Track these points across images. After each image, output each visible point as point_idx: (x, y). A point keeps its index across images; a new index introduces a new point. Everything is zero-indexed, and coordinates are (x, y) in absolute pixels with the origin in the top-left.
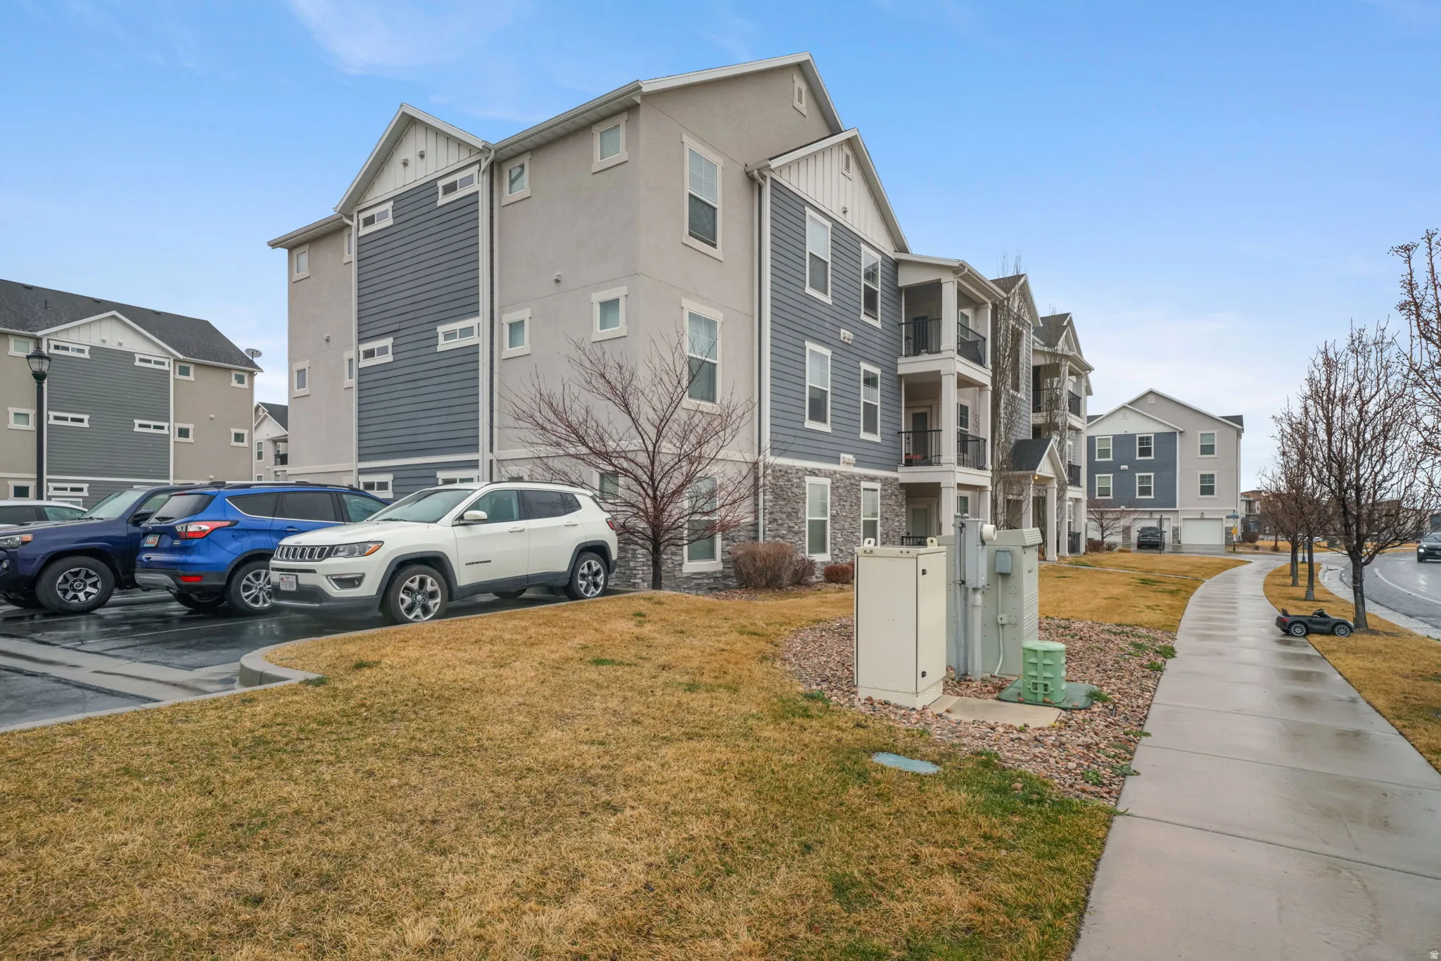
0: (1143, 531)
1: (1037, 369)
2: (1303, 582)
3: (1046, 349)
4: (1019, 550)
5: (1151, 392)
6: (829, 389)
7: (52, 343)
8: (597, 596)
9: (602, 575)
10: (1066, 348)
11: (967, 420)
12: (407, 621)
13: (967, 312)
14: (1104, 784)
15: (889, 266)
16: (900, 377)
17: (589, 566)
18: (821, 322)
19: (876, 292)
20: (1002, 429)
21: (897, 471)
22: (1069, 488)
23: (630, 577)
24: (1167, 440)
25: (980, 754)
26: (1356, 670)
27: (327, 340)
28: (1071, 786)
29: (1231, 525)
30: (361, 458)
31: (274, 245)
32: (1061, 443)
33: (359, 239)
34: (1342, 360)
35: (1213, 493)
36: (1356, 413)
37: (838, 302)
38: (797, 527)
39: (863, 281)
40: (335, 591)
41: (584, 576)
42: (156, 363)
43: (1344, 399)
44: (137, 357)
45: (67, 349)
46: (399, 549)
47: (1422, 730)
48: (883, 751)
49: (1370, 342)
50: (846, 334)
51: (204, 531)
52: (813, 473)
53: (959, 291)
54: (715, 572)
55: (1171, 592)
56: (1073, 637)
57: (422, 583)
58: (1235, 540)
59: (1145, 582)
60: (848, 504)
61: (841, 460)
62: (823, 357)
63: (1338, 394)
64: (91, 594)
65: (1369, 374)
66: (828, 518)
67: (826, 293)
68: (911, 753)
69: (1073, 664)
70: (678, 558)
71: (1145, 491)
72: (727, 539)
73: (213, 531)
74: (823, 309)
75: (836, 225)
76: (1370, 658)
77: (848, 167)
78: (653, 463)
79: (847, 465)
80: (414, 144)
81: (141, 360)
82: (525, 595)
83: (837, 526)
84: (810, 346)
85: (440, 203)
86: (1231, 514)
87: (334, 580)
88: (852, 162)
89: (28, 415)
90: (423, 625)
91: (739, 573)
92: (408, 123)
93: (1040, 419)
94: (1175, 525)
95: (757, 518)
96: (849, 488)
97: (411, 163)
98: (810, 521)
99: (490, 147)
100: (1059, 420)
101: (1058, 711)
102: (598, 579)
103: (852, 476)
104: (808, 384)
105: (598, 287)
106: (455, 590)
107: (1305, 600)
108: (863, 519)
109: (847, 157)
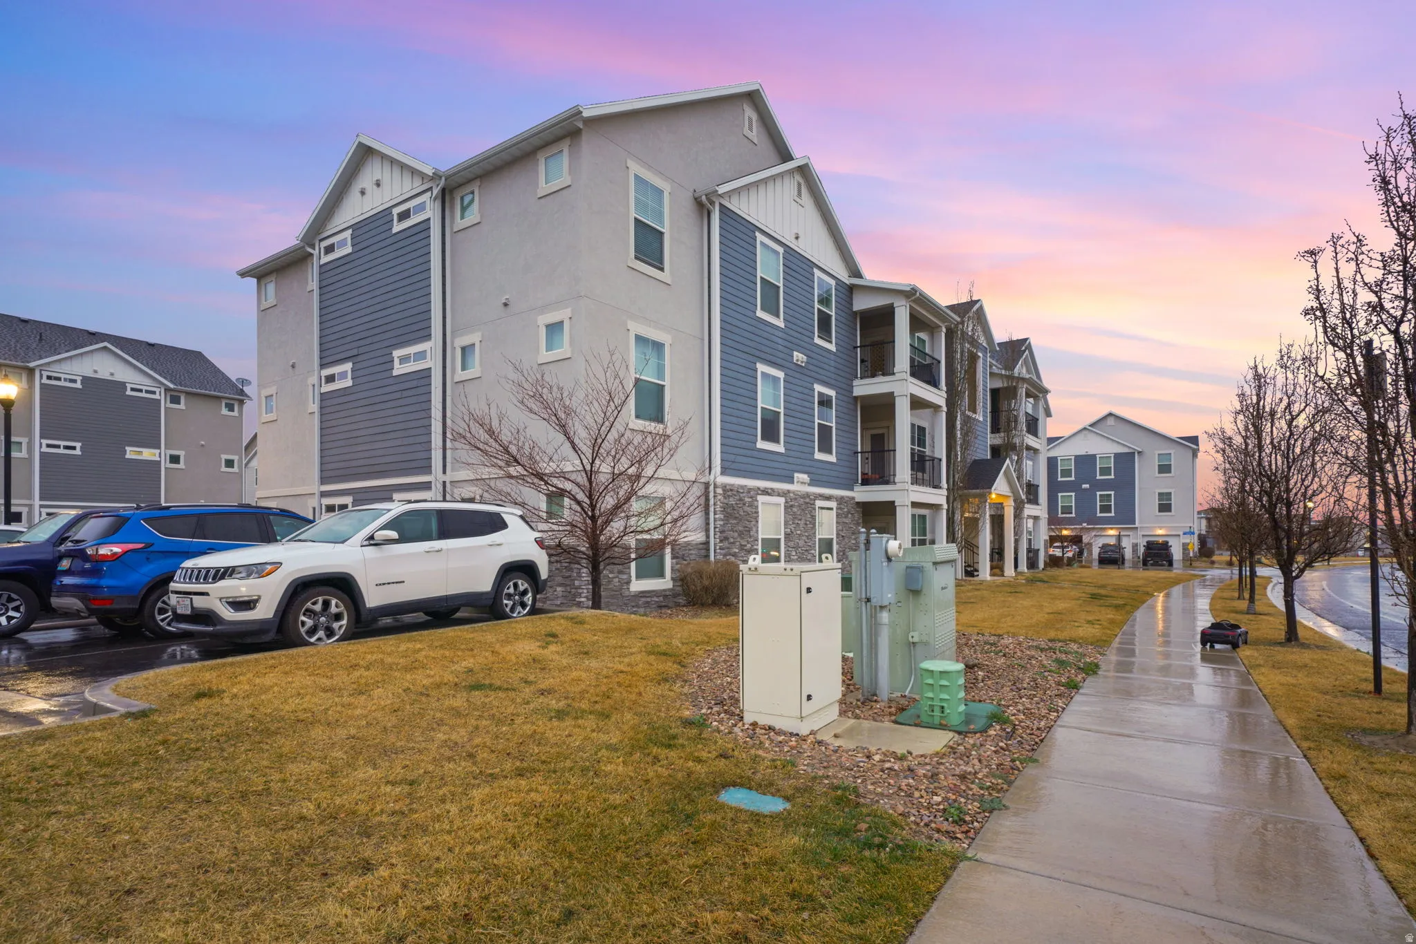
0: (1104, 546)
1: (995, 393)
2: (1247, 595)
3: (1003, 372)
4: (929, 566)
5: (1110, 414)
6: (782, 410)
7: (45, 374)
8: (524, 615)
9: (530, 595)
10: (1024, 371)
11: (924, 441)
12: (308, 644)
13: (923, 335)
14: (965, 822)
15: (843, 291)
16: (856, 398)
17: (516, 585)
18: (772, 345)
19: (830, 316)
20: (959, 449)
21: (852, 490)
22: (1026, 506)
23: (575, 596)
24: (1125, 461)
25: (837, 788)
26: (1276, 686)
27: (293, 366)
28: (927, 825)
29: (1188, 541)
30: (324, 480)
31: (243, 274)
32: (1019, 462)
33: (321, 266)
34: (1271, 374)
35: (1170, 511)
36: (1285, 427)
37: (789, 325)
38: (749, 546)
39: (817, 306)
40: (228, 614)
41: (509, 596)
42: (147, 392)
43: (1273, 413)
44: (129, 386)
45: (59, 379)
46: (299, 570)
47: (1326, 753)
48: (734, 785)
49: (1299, 357)
50: (798, 357)
51: (115, 554)
52: (766, 492)
53: (911, 315)
54: (664, 590)
55: (1117, 607)
56: (996, 654)
57: (326, 604)
58: (1191, 555)
59: (1094, 597)
60: (802, 522)
61: (795, 480)
62: (776, 379)
63: (1267, 409)
64: (14, 618)
65: (1298, 389)
66: (782, 537)
67: (778, 316)
68: (765, 787)
69: (989, 682)
70: (625, 577)
71: (1106, 509)
72: (677, 558)
73: (125, 553)
74: (777, 333)
75: (788, 250)
76: (1295, 672)
77: (799, 194)
78: (591, 483)
79: (801, 484)
80: (372, 173)
81: (133, 389)
82: (458, 615)
83: (791, 544)
84: (761, 368)
85: (395, 230)
86: (1188, 530)
87: (228, 603)
88: (804, 191)
89: (21, 443)
90: (325, 649)
91: (686, 593)
92: (365, 153)
93: (998, 440)
94: (1135, 541)
95: (708, 536)
96: (803, 507)
97: (368, 192)
98: (763, 539)
99: (441, 174)
100: (1017, 441)
101: (951, 734)
102: (525, 599)
103: (807, 495)
104: (760, 405)
105: (544, 309)
106: (363, 613)
107: (1248, 613)
108: (818, 537)
109: (799, 185)
